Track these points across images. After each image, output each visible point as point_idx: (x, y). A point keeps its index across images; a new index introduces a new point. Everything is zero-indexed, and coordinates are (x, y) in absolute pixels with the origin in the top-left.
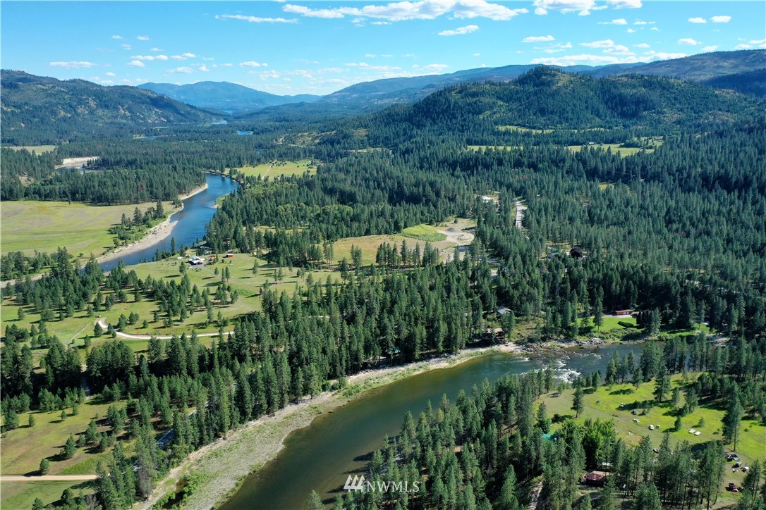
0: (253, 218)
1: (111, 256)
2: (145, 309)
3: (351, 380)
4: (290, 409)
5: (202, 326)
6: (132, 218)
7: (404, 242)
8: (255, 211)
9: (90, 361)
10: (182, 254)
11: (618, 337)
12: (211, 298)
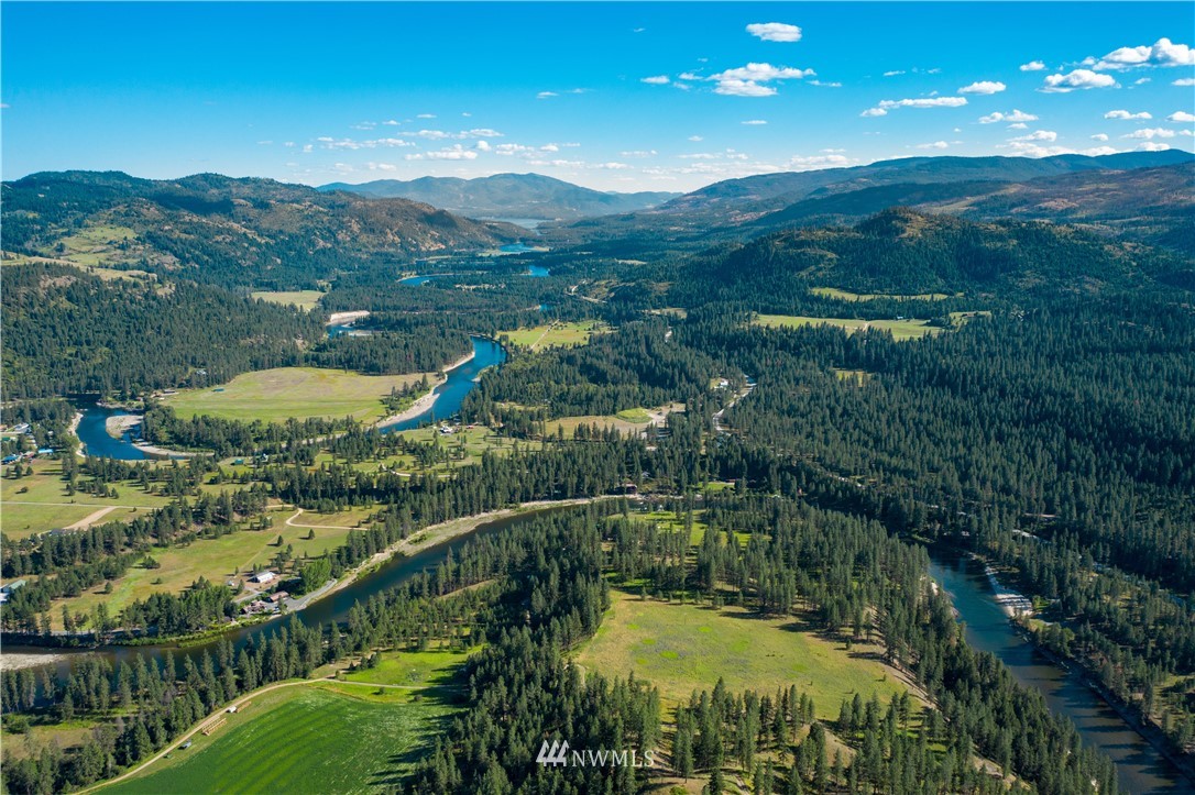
1: (384, 424)
2: (409, 459)
3: (523, 505)
4: (483, 515)
5: (442, 471)
6: (401, 389)
9: (379, 482)
10: (438, 425)
12: (451, 456)
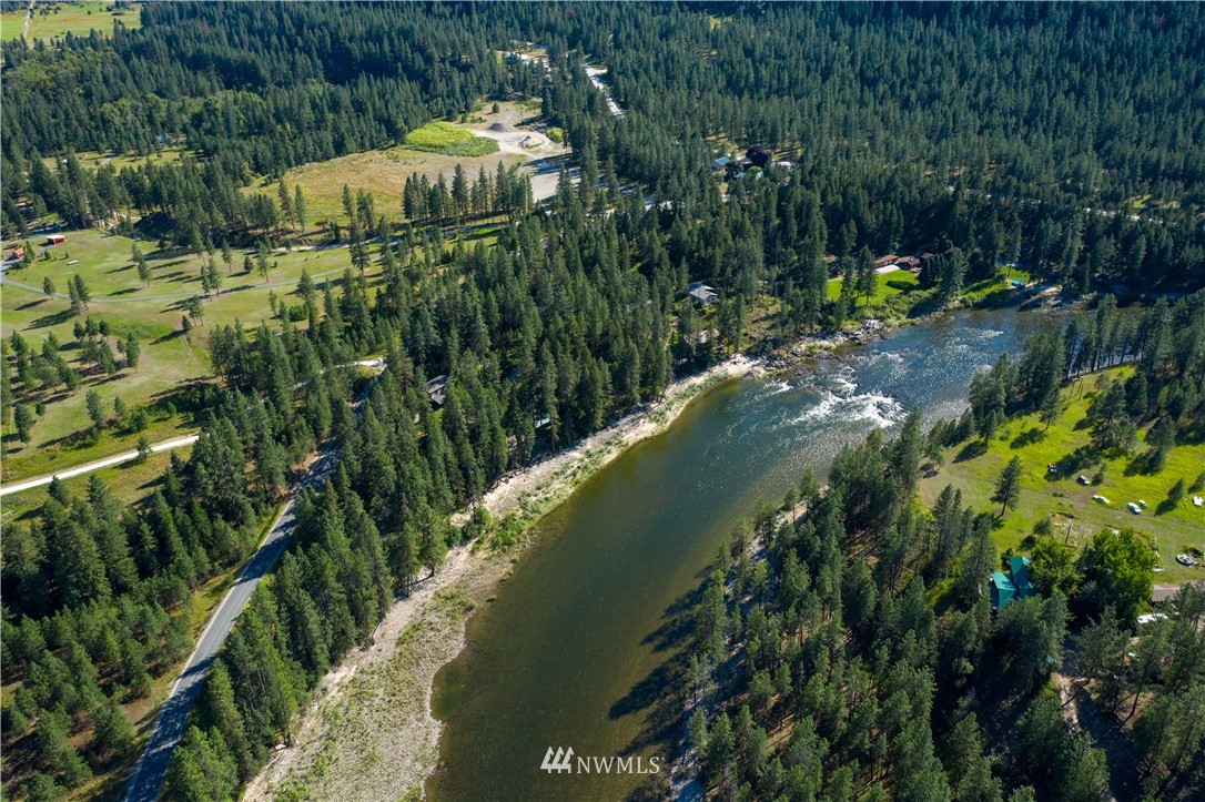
0: (54, 137)
5: (81, 440)
7: (458, 169)
8: (53, 121)
11: (903, 312)
12: (69, 359)
